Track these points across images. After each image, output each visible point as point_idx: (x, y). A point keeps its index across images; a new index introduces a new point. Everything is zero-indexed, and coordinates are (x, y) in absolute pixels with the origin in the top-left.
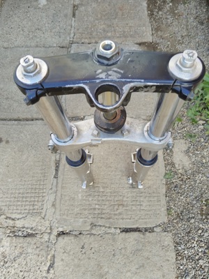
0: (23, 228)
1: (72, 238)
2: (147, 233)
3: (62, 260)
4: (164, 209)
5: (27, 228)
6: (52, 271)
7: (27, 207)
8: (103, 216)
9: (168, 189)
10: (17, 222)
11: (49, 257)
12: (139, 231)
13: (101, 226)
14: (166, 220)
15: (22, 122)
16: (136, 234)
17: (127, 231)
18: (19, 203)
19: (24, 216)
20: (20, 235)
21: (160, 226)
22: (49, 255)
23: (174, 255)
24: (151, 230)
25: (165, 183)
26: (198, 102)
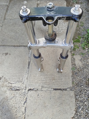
0: (15, 87)
1: (34, 91)
2: (64, 91)
3: (30, 100)
4: (71, 82)
5: (16, 87)
6: (25, 104)
7: (17, 79)
9: (73, 74)
10: (13, 85)
11: (25, 99)
12: (61, 90)
13: (45, 87)
14: (72, 86)
15: (16, 47)
16: (60, 91)
17: (56, 89)
18: (14, 77)
19: (15, 82)
20: (14, 89)
21: (69, 88)
22: (24, 97)
23: (74, 100)
24: (66, 90)
25: (71, 71)
26: (85, 41)
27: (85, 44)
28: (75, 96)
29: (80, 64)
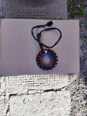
1: (18, 96)
2: (57, 91)
22: (5, 105)
28: (71, 96)
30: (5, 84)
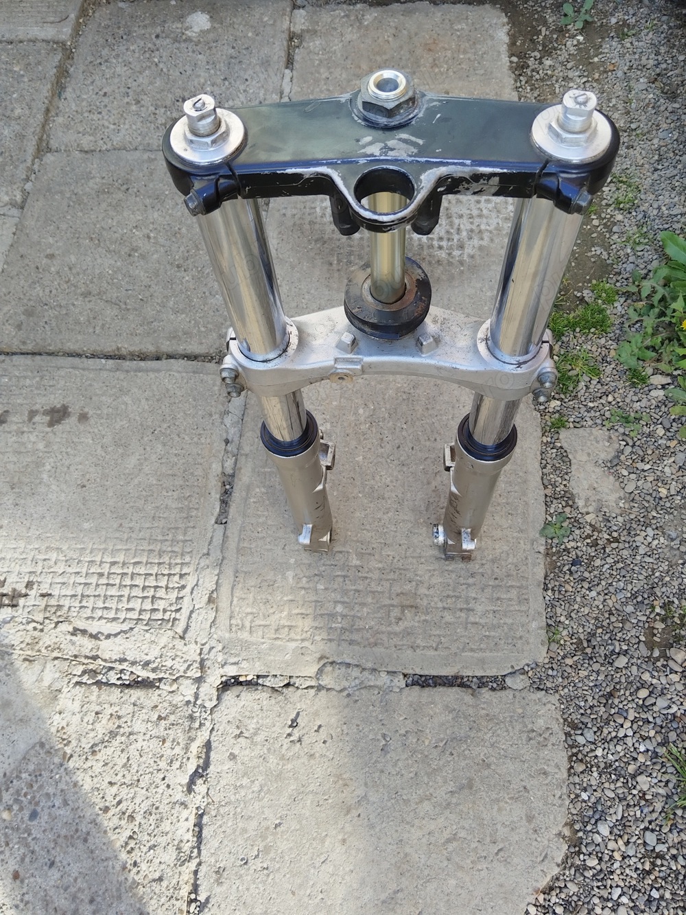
0: (122, 660)
1: (265, 695)
2: (484, 690)
3: (233, 757)
4: (537, 625)
5: (133, 663)
6: (200, 787)
7: (136, 604)
8: (356, 637)
9: (553, 569)
10: (104, 644)
11: (193, 748)
12: (462, 685)
13: (348, 665)
14: (542, 656)
16: (453, 693)
17: (424, 682)
18: (113, 591)
19: (125, 627)
20: (112, 680)
21: (523, 672)
22: (192, 740)
23: (561, 757)
24: (498, 684)
25: (542, 549)
26: (650, 322)
27: (648, 342)
28: (568, 734)
29: (605, 497)
30: (212, 615)
